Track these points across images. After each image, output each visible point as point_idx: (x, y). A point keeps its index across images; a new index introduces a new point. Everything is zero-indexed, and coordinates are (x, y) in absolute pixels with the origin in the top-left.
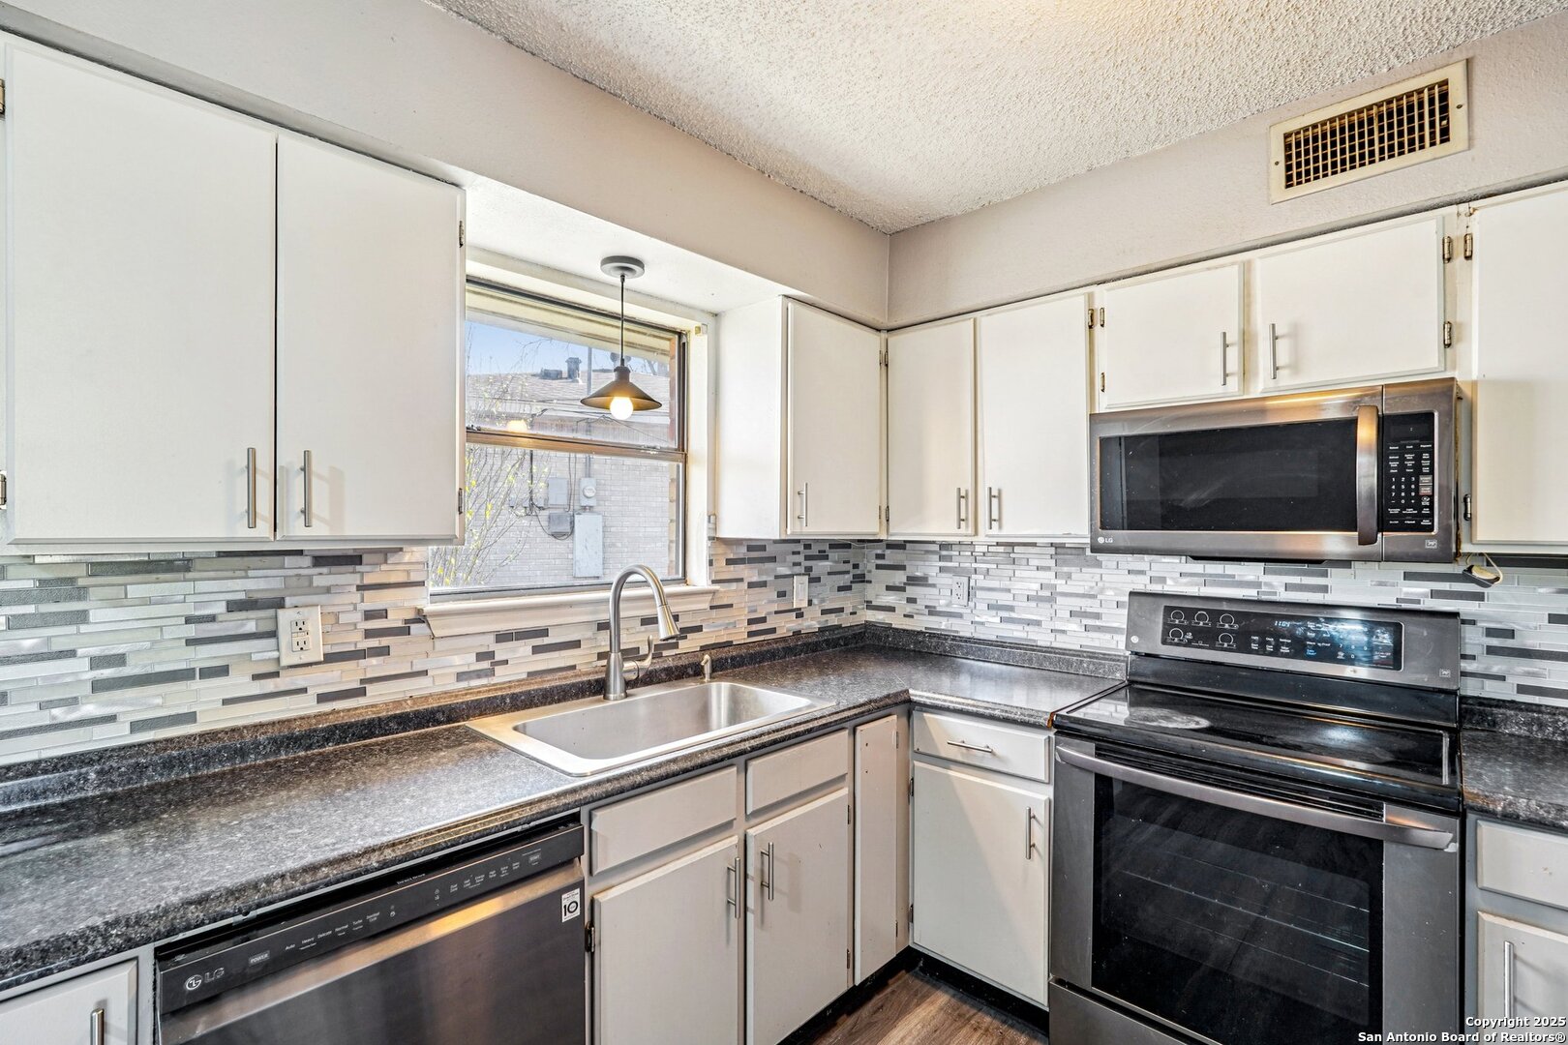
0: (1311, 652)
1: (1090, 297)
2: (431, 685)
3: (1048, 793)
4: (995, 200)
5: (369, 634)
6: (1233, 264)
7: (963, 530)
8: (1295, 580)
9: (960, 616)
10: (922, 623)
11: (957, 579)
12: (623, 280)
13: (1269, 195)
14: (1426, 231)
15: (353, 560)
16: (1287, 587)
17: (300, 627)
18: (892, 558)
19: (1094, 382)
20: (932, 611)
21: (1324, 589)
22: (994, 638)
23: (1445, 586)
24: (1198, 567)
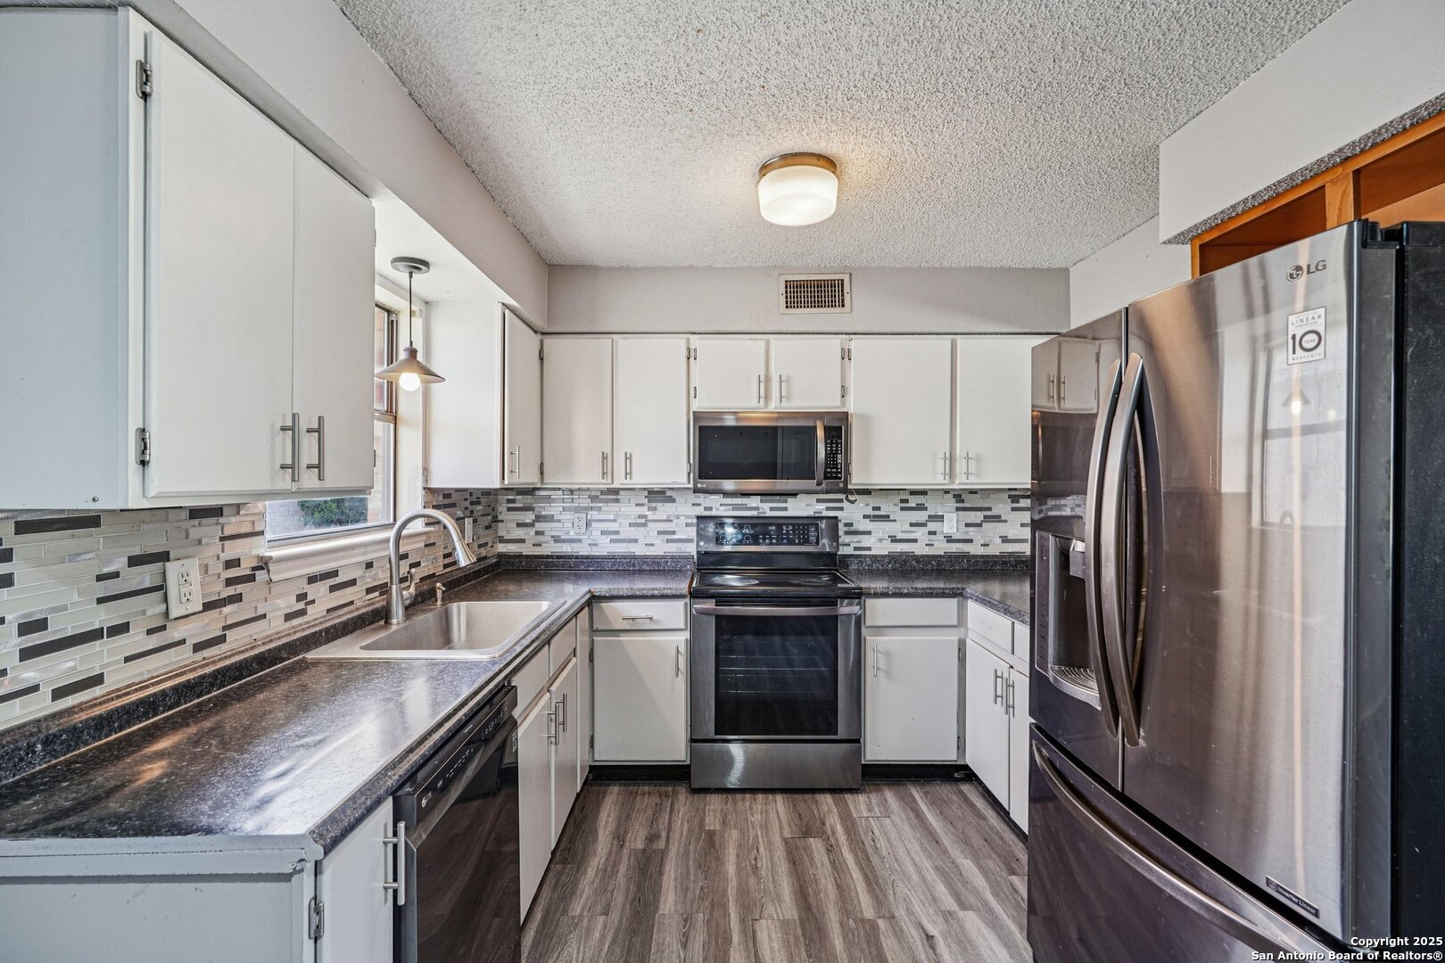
0: (785, 541)
1: (688, 340)
2: (268, 627)
3: (687, 635)
4: (631, 265)
5: (230, 582)
6: (762, 339)
7: (604, 481)
8: (774, 505)
9: (579, 541)
10: (549, 548)
11: (577, 515)
12: (411, 277)
13: (779, 309)
14: (835, 343)
15: (216, 512)
16: (771, 509)
17: (185, 578)
18: (521, 501)
19: (691, 393)
20: (557, 540)
21: (786, 509)
22: (606, 554)
23: (831, 505)
24: (729, 501)
